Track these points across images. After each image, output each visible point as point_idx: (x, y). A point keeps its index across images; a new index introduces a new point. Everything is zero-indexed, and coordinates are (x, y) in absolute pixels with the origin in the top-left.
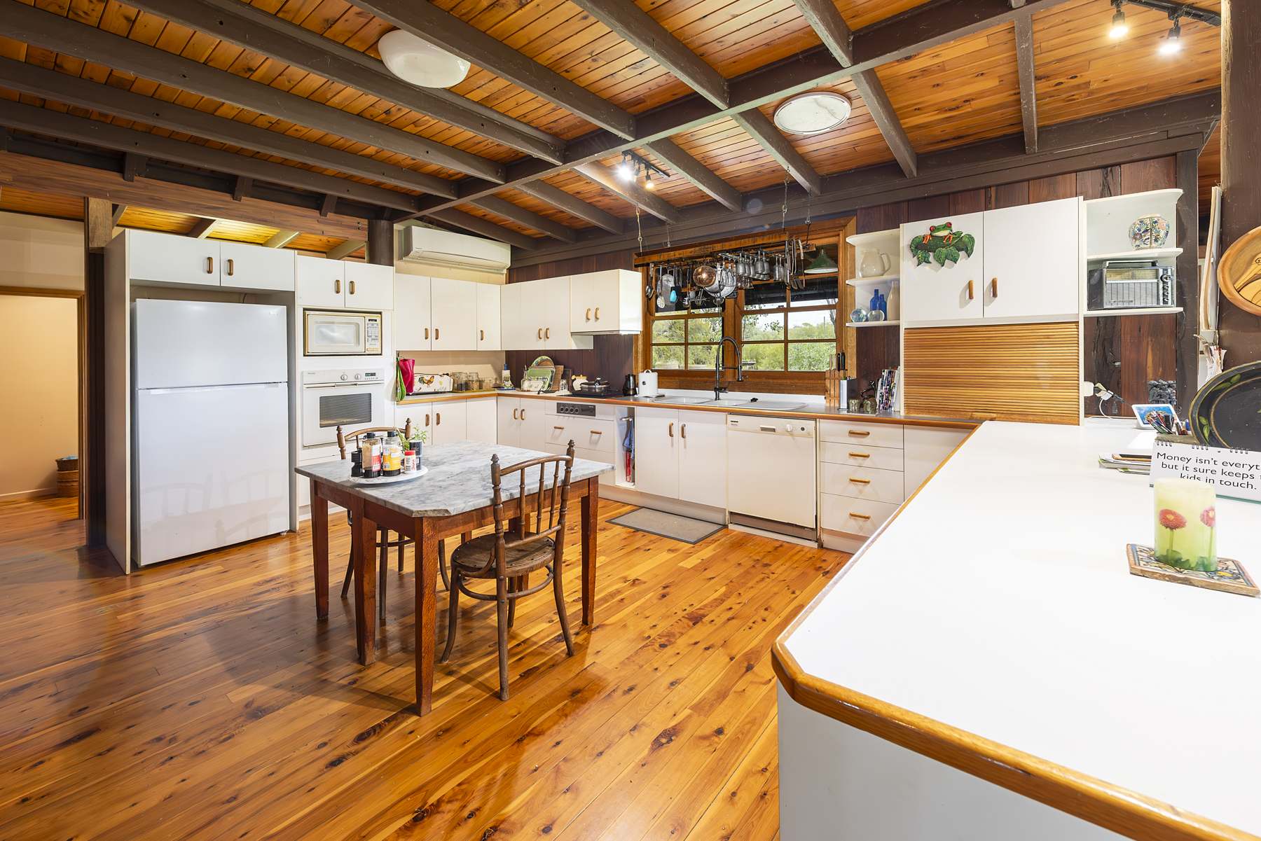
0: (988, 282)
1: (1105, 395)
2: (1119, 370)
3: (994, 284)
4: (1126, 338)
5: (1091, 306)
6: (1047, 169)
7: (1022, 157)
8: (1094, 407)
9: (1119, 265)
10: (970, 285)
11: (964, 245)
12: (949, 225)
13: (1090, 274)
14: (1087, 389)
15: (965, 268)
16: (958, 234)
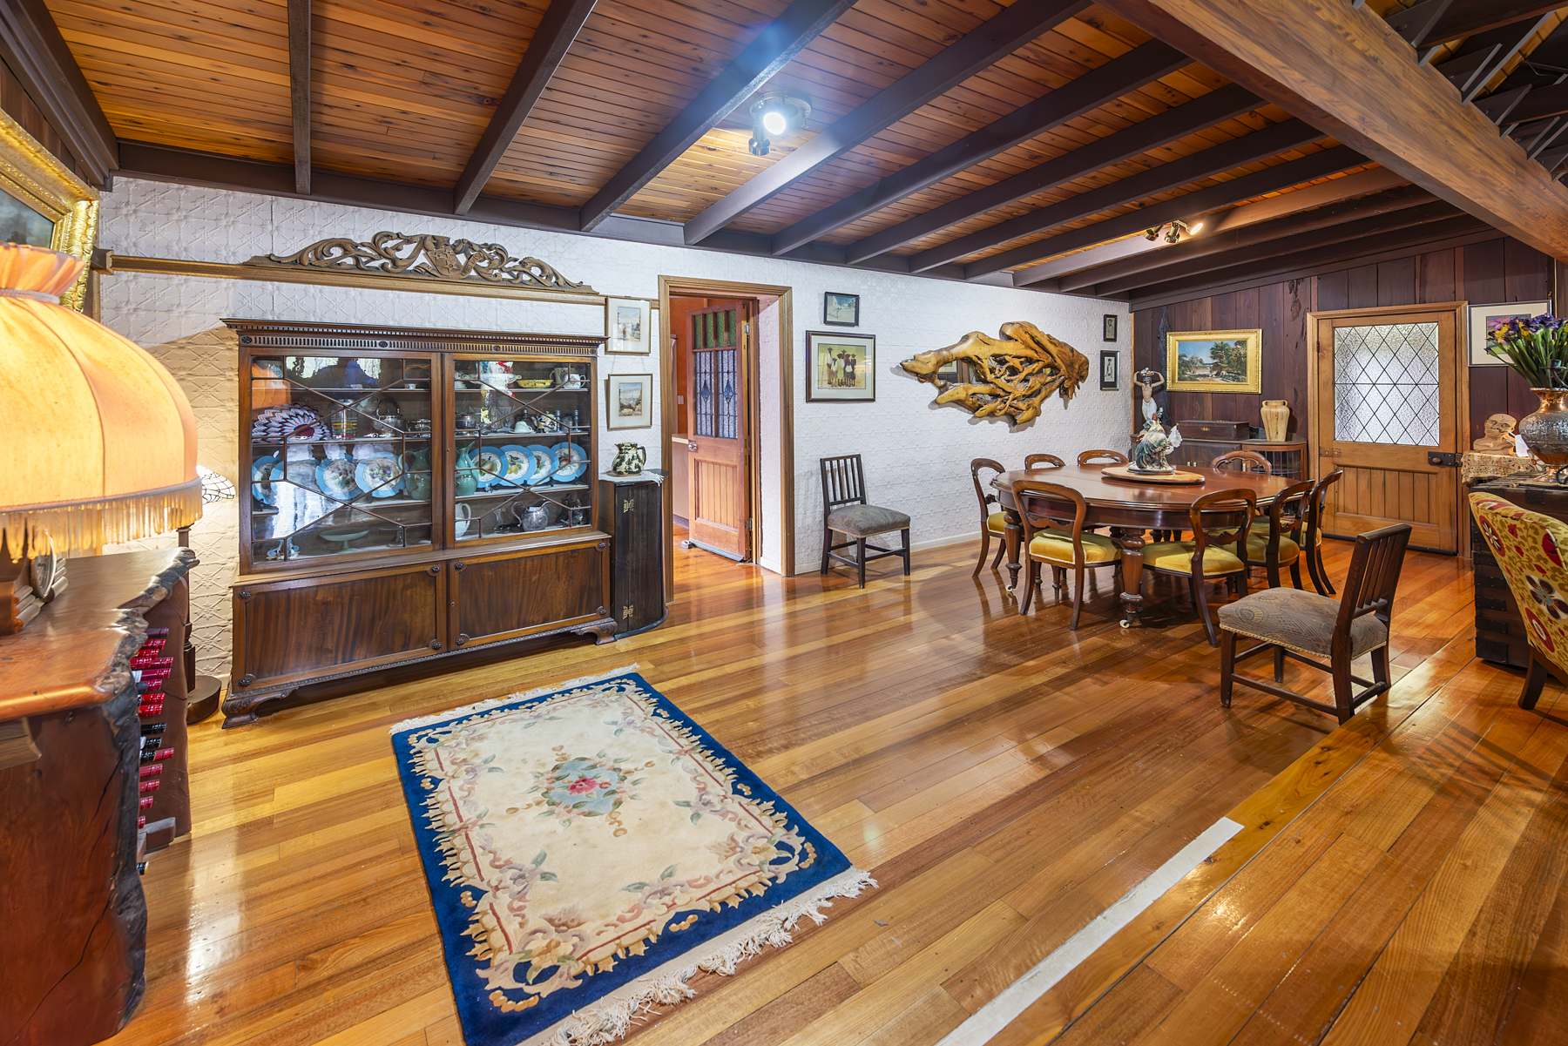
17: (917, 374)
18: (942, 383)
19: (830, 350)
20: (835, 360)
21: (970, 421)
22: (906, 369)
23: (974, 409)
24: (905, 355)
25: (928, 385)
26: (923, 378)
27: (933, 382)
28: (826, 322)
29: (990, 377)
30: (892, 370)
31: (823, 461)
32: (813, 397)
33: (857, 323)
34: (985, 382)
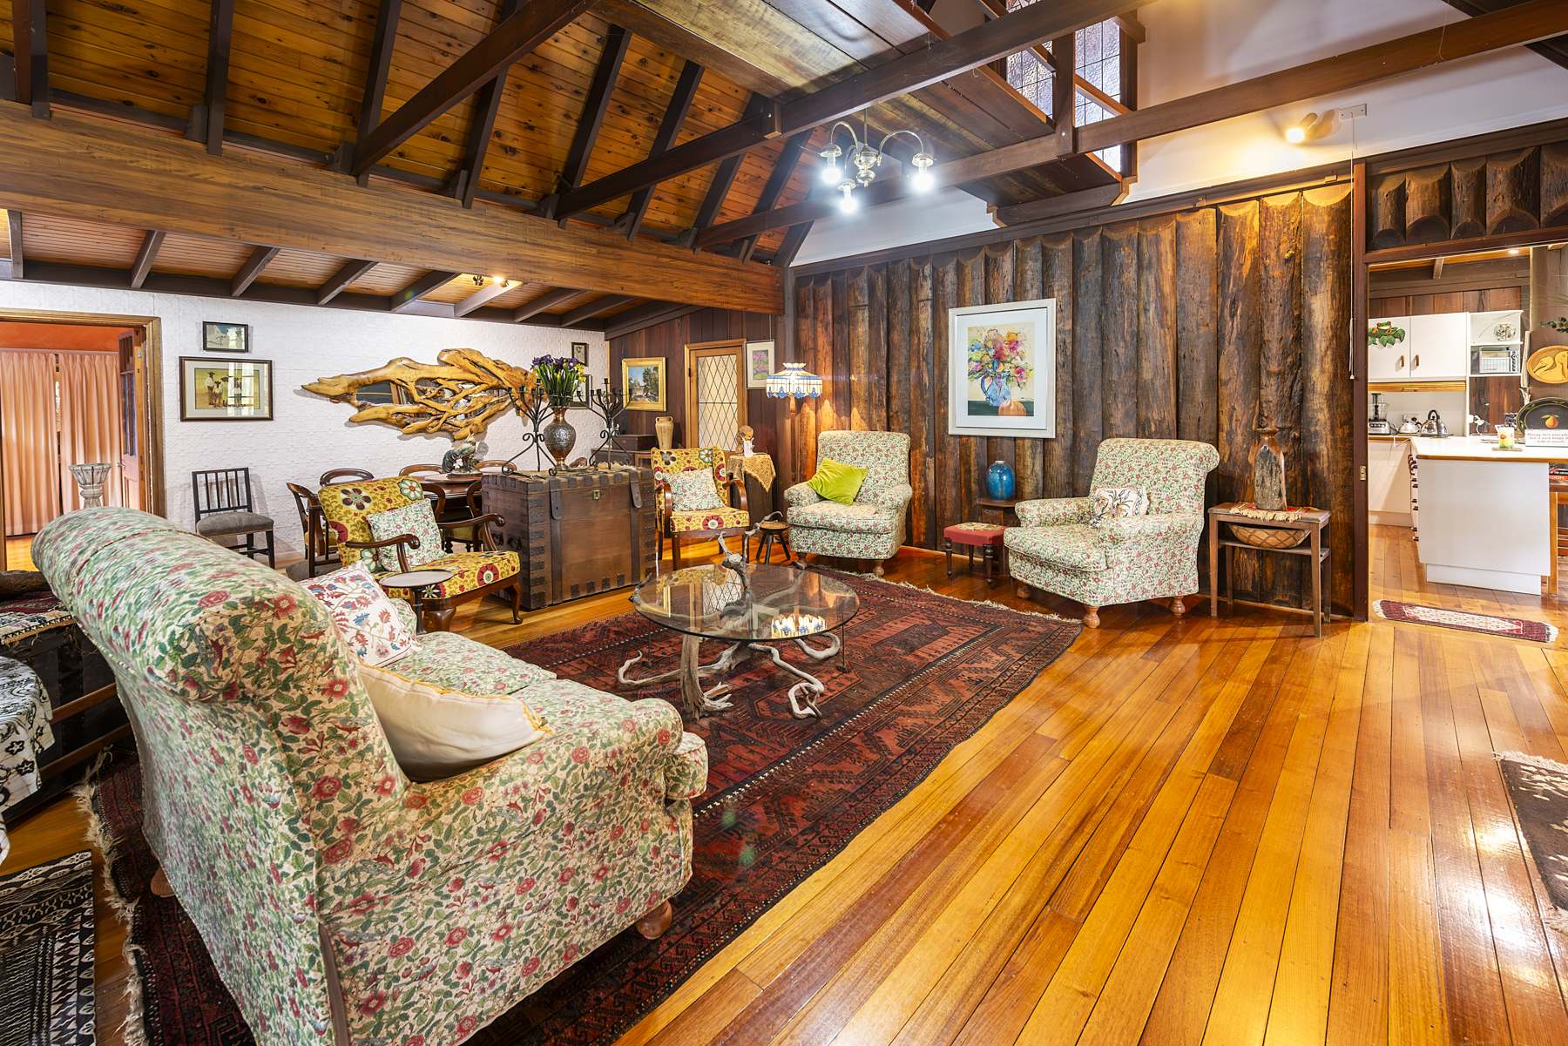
0: (1413, 357)
1: (1480, 422)
2: (1488, 408)
3: (1417, 358)
4: (1492, 390)
5: (1473, 371)
6: (1445, 289)
7: (1429, 282)
8: (1474, 430)
9: (1487, 349)
10: (1402, 358)
11: (1399, 335)
12: (1389, 323)
13: (1472, 353)
14: (1470, 419)
15: (1399, 348)
16: (1395, 329)
17: (327, 396)
18: (360, 403)
19: (211, 375)
20: (218, 383)
21: (399, 437)
22: (312, 390)
23: (401, 425)
24: (310, 379)
25: (344, 406)
26: (336, 399)
27: (349, 402)
28: (205, 348)
29: (417, 398)
30: (295, 392)
31: (195, 474)
32: (188, 416)
33: (246, 350)
34: (413, 402)
